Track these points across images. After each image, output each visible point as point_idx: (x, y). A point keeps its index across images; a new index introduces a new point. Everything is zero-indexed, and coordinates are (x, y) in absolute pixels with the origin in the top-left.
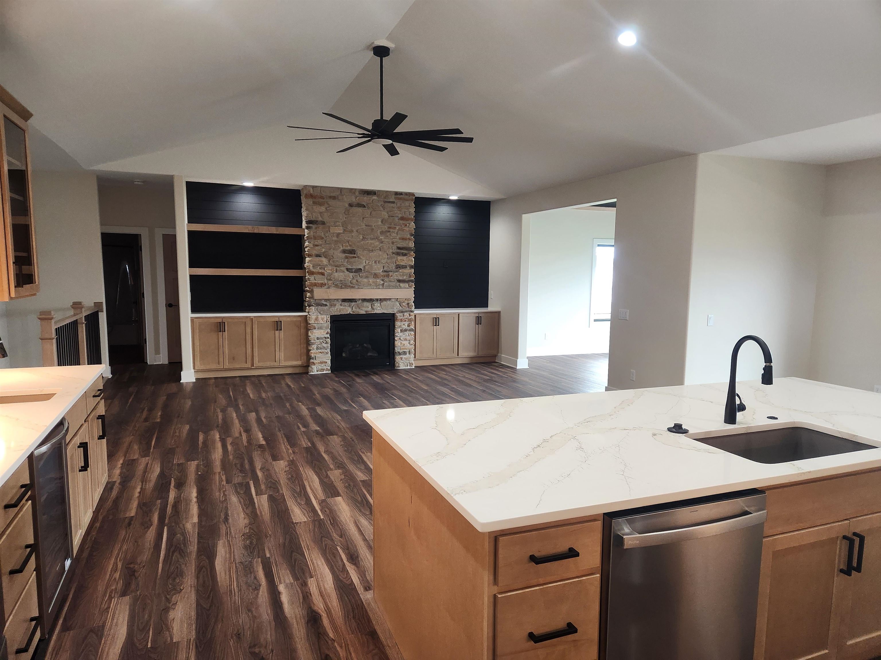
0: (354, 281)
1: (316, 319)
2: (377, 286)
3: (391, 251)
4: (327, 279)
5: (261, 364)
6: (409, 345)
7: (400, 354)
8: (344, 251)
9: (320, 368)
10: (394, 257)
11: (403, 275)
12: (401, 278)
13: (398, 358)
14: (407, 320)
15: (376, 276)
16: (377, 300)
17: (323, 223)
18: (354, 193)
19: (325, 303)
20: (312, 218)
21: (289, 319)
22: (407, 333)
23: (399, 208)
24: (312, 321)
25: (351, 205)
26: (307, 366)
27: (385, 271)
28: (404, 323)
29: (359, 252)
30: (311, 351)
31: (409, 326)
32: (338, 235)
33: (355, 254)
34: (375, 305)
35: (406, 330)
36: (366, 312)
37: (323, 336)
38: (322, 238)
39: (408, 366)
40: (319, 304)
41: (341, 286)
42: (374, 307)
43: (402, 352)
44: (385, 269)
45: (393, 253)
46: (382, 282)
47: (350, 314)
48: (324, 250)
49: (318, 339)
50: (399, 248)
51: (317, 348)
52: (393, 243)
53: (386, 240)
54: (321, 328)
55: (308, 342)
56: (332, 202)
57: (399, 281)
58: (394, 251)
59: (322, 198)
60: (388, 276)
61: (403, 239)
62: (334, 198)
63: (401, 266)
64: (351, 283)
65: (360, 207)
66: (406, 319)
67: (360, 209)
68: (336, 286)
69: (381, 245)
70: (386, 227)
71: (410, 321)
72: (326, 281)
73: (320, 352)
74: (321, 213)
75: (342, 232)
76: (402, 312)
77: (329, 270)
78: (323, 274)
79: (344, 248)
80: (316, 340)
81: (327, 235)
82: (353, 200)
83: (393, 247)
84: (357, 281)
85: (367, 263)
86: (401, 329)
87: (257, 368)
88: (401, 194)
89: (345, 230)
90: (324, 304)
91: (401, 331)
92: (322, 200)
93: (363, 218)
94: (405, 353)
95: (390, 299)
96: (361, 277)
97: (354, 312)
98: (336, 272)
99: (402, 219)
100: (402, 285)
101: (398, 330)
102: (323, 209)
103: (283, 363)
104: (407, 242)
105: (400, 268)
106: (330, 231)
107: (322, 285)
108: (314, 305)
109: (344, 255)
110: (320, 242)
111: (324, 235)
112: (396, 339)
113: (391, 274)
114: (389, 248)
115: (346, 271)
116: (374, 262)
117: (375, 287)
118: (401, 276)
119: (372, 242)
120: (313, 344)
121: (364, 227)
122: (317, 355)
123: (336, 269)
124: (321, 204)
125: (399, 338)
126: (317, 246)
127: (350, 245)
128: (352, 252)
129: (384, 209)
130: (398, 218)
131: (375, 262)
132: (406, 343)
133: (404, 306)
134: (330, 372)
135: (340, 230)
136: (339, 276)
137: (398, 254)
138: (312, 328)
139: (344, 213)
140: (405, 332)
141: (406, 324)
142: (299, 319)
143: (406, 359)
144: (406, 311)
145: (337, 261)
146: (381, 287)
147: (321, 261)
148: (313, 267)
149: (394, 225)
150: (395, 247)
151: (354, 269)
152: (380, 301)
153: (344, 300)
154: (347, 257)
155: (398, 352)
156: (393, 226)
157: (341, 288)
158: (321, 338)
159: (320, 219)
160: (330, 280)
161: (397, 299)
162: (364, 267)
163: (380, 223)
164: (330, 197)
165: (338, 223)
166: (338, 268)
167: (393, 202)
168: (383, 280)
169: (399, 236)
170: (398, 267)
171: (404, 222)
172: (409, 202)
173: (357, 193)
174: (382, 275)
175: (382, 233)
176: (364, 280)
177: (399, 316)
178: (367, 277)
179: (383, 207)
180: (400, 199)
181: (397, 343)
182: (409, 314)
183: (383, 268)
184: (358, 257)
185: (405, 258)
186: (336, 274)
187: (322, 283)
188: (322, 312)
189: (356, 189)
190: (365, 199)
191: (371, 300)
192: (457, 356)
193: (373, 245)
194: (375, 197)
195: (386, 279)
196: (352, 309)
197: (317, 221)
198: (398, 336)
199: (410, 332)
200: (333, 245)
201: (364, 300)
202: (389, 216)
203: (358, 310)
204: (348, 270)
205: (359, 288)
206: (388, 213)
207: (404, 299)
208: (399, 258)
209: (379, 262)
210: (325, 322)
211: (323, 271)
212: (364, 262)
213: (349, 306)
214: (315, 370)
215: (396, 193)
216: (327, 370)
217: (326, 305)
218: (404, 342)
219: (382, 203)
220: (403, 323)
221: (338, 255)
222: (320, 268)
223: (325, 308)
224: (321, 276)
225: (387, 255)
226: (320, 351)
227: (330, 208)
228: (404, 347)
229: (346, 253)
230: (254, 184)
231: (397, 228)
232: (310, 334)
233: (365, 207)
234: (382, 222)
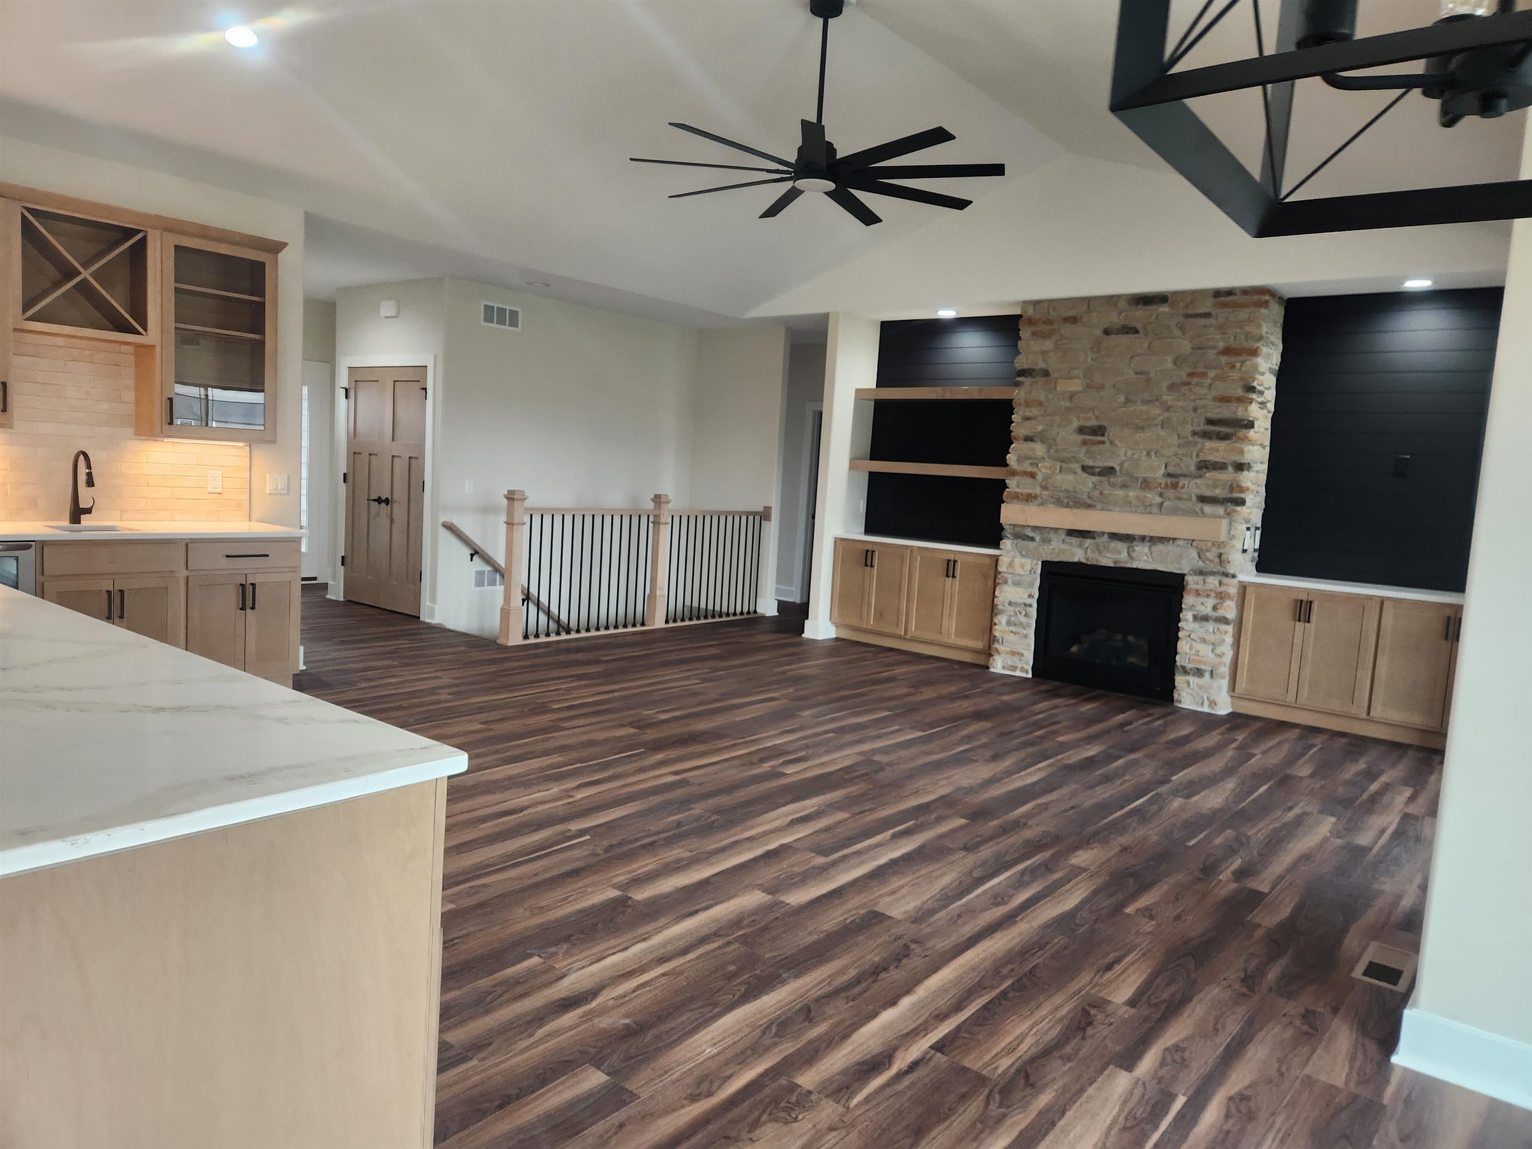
0: (1096, 493)
1: (1011, 564)
2: (1146, 508)
3: (1189, 428)
4: (1041, 486)
5: (919, 634)
6: (1211, 655)
7: (1185, 671)
8: (1081, 430)
9: (1010, 663)
10: (1196, 443)
11: (1215, 486)
12: (1208, 493)
13: (1179, 680)
14: (1213, 594)
15: (1146, 484)
16: (1143, 538)
17: (1046, 373)
18: (1115, 305)
19: (1031, 534)
20: (1027, 363)
21: (970, 559)
22: (1210, 626)
23: (1221, 327)
24: (1002, 568)
25: (1107, 332)
26: (988, 652)
27: (1169, 475)
28: (1204, 600)
29: (1113, 431)
30: (997, 627)
31: (1215, 608)
32: (1072, 396)
33: (1103, 435)
34: (1136, 548)
35: (1206, 618)
36: (1115, 562)
37: (1021, 601)
38: (1040, 404)
39: (1202, 704)
40: (1020, 535)
41: (1068, 503)
42: (1134, 555)
43: (1191, 669)
44: (1171, 469)
45: (1194, 433)
46: (1158, 500)
47: (1079, 564)
48: (1040, 428)
49: (1010, 604)
50: (1210, 422)
51: (1009, 623)
52: (1195, 409)
53: (1180, 404)
54: (1017, 584)
55: (993, 610)
56: (1067, 330)
57: (1203, 499)
58: (1197, 429)
59: (1049, 322)
60: (1175, 486)
61: (1224, 400)
62: (1073, 320)
63: (1212, 464)
64: (1090, 497)
65: (1127, 333)
66: (1211, 590)
67: (1125, 339)
68: (1059, 502)
69: (1166, 414)
70: (1182, 373)
71: (1221, 598)
72: (1038, 490)
73: (1012, 632)
74: (1044, 353)
75: (1080, 388)
76: (1201, 573)
77: (1046, 467)
78: (1032, 475)
79: (1083, 423)
80: (1007, 605)
81: (1050, 396)
82: (1115, 319)
83: (1195, 420)
84: (1101, 494)
85: (1129, 453)
86: (1195, 613)
87: (913, 640)
88: (1230, 292)
89: (1088, 386)
90: (1028, 536)
91: (1195, 618)
92: (1049, 327)
93: (1132, 357)
94: (1199, 673)
95: (1174, 539)
96: (1113, 485)
97: (1087, 559)
98: (1061, 471)
99: (1227, 351)
100: (1208, 509)
101: (1187, 616)
102: (1048, 344)
103: (953, 639)
104: (1233, 406)
105: (1207, 468)
106: (1056, 390)
107: (1029, 498)
108: (1009, 536)
109: (1080, 438)
110: (1034, 411)
111: (1046, 396)
112: (1181, 634)
113: (1182, 481)
114: (1185, 422)
115: (1079, 471)
116: (1145, 453)
117: (1142, 509)
118: (1208, 486)
119: (1144, 408)
120: (1001, 612)
121: (1133, 375)
122: (1006, 637)
123: (1061, 467)
124: (1045, 336)
125: (1187, 633)
126: (1027, 419)
127: (1097, 418)
128: (1099, 431)
129: (1184, 333)
130: (1217, 351)
131: (1148, 454)
132: (1205, 651)
133: (1208, 559)
134: (1030, 676)
135: (1075, 385)
136: (1065, 480)
137: (1206, 435)
138: (1000, 581)
139: (1092, 348)
140: (1205, 624)
141: (1211, 602)
142: (987, 561)
143: (1200, 687)
144: (1213, 573)
145: (1063, 450)
146: (1155, 510)
147: (1033, 450)
148: (1018, 460)
149: (1205, 367)
150: (1203, 421)
151: (1099, 467)
152: (1149, 541)
153: (1071, 533)
154: (1085, 443)
155: (1181, 666)
156: (1200, 369)
157: (1067, 506)
158: (1017, 604)
159: (1041, 365)
160: (1045, 488)
161: (1193, 540)
162: (1121, 465)
163: (1169, 365)
164: (1066, 320)
165: (1075, 372)
166: (1065, 465)
167: (1207, 315)
168: (1161, 495)
169: (1215, 393)
170: (1204, 466)
171: (1232, 359)
172: (1247, 310)
173: (1122, 304)
174: (1160, 484)
175: (1172, 387)
176: (1117, 492)
177: (1192, 581)
178: (1124, 486)
179: (1183, 330)
180: (1224, 305)
181: (1183, 646)
182: (1220, 583)
183: (1166, 467)
184: (1111, 443)
185: (1222, 445)
186: (1059, 477)
187: (1031, 494)
188: (1024, 553)
189: (1119, 297)
190: (1140, 314)
191: (1128, 538)
192: (1364, 716)
193: (1144, 417)
194: (1164, 309)
195: (1170, 493)
196: (1086, 552)
197: (1033, 370)
198: (1186, 628)
199: (1217, 625)
200: (1058, 418)
201: (1114, 536)
202: (1193, 349)
203: (1097, 556)
204: (1084, 468)
205: (1103, 509)
206: (1191, 342)
207: (1210, 544)
208: (1209, 444)
209: (1156, 454)
210: (1028, 573)
211: (1033, 469)
212: (1122, 452)
213: (1080, 546)
214: (998, 666)
215: (1218, 293)
216: (1023, 670)
217: (1032, 539)
218: (1199, 646)
219: (1181, 319)
220: (1200, 600)
221: (1068, 436)
222: (1031, 464)
223: (1031, 544)
224: (1029, 480)
225: (1179, 437)
226: (1012, 628)
227: (1064, 341)
228: (1196, 658)
229: (1085, 434)
230: (957, 313)
231: (1212, 374)
232: (997, 593)
233: (1137, 332)
234: (1175, 362)
